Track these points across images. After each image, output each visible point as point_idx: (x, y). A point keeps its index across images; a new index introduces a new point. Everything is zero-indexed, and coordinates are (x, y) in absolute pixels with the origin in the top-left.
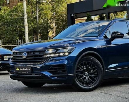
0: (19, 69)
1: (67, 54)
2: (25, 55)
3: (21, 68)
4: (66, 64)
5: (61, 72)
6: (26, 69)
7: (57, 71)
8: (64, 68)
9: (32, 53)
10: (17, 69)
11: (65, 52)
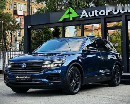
0: (19, 77)
1: (60, 65)
2: (24, 66)
3: (21, 76)
4: (60, 72)
5: (56, 79)
6: (26, 77)
7: (53, 79)
8: (58, 76)
9: (31, 64)
10: (17, 77)
11: (58, 64)
